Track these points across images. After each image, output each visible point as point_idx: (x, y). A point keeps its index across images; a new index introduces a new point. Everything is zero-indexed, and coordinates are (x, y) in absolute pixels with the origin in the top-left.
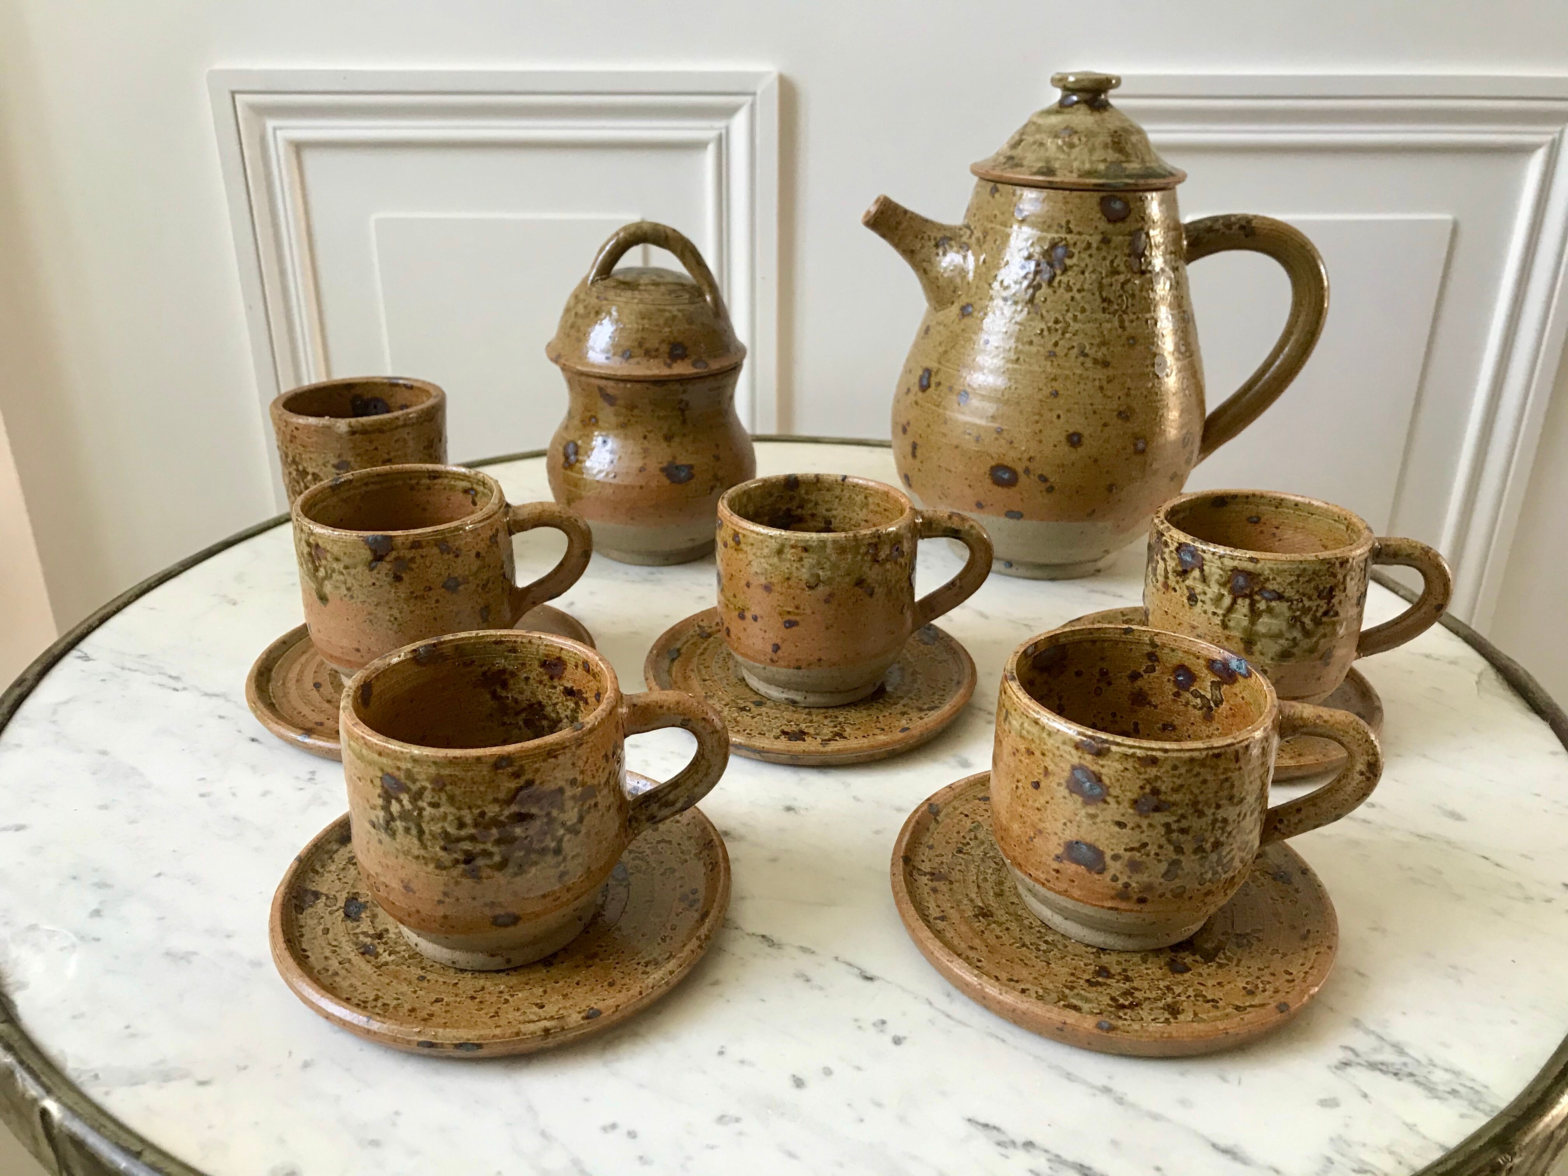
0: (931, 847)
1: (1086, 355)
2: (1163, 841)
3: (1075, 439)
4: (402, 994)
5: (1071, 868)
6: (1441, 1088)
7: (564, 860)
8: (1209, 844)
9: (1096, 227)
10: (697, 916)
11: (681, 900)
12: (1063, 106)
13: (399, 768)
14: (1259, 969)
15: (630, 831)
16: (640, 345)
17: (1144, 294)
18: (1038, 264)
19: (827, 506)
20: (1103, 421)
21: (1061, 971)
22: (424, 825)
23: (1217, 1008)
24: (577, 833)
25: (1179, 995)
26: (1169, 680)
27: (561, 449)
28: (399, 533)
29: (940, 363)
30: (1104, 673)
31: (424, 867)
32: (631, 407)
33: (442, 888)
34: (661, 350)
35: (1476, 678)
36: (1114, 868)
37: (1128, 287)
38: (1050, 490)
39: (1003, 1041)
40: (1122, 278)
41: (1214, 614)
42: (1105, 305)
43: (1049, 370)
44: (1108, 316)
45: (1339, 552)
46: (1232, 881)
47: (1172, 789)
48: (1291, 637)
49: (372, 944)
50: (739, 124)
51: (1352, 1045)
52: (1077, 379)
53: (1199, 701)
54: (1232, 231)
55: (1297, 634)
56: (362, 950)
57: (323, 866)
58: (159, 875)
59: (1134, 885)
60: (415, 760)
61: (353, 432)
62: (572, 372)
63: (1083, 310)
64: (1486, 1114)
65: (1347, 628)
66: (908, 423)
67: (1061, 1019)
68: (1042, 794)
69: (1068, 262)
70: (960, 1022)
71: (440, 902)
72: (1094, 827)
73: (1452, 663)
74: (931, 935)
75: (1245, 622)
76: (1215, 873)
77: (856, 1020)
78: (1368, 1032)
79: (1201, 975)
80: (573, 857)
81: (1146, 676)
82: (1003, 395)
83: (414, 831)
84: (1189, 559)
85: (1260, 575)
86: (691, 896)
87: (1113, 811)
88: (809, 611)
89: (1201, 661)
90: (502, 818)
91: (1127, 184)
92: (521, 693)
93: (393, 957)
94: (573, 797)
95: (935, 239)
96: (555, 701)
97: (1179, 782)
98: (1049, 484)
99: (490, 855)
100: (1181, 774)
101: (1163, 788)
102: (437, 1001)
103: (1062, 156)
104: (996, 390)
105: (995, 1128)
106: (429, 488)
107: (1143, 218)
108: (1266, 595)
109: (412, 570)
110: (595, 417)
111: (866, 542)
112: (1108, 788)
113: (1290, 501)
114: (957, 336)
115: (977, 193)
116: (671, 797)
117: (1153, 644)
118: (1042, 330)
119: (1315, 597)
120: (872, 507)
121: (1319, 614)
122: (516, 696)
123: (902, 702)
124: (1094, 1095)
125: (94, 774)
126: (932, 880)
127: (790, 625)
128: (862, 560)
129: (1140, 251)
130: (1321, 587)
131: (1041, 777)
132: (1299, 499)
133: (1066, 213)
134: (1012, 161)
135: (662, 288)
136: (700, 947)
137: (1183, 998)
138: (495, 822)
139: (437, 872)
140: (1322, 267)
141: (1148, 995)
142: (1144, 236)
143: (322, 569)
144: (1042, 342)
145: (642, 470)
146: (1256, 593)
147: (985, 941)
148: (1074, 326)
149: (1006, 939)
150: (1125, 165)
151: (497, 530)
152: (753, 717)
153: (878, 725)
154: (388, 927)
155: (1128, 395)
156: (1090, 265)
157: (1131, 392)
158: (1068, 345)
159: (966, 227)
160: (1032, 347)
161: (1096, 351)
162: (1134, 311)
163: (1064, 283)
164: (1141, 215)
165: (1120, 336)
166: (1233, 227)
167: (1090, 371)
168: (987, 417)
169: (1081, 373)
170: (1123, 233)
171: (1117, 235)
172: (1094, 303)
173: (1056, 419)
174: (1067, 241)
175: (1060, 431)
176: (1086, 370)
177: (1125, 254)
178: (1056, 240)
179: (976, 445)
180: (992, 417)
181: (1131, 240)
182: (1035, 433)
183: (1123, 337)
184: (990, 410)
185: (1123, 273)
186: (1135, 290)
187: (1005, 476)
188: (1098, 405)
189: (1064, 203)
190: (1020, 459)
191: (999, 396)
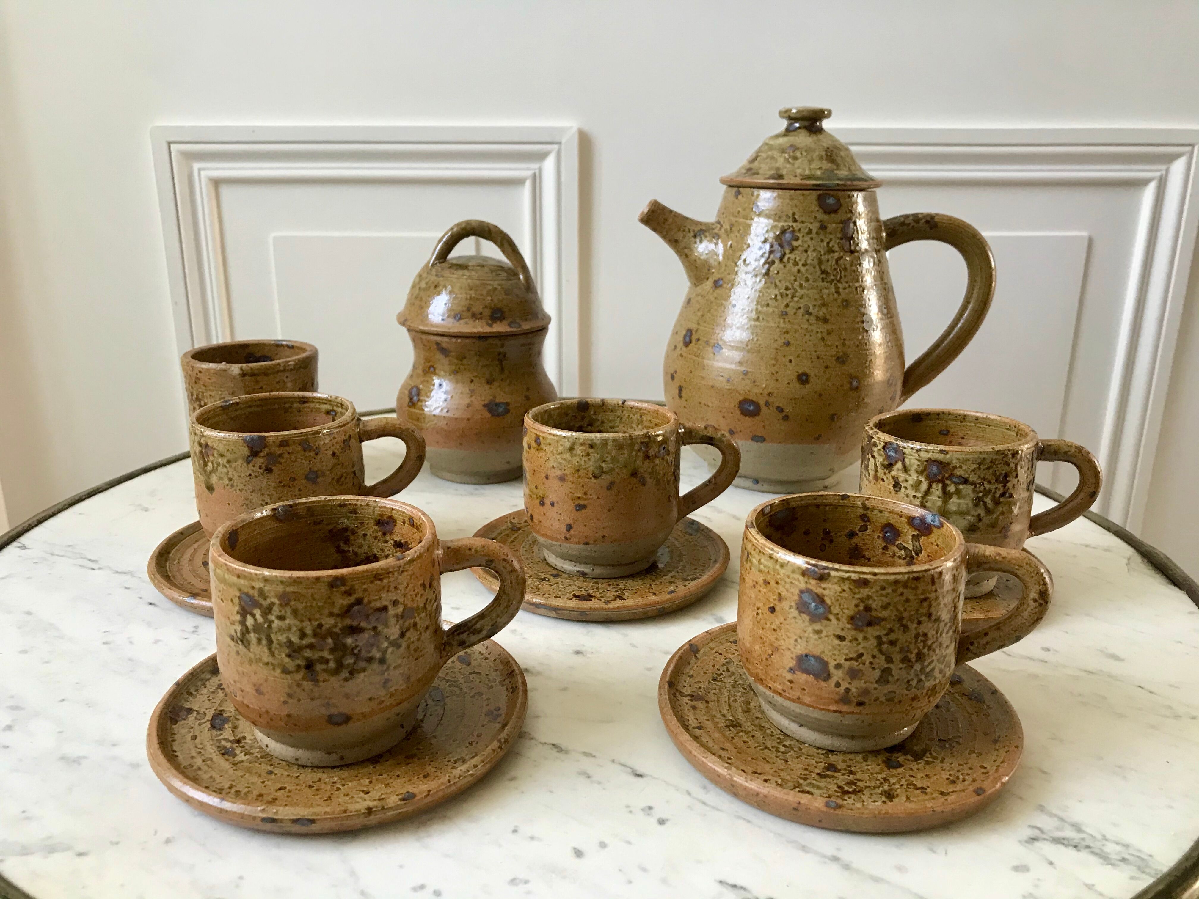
0: (691, 676)
1: (810, 314)
2: (876, 652)
3: (804, 378)
4: (253, 783)
5: (802, 678)
6: (1113, 856)
7: (388, 668)
8: (914, 655)
9: (816, 217)
10: (498, 726)
11: (487, 715)
12: (788, 131)
13: (253, 588)
14: (960, 765)
15: (445, 654)
16: (468, 309)
17: (854, 268)
18: (772, 246)
19: (610, 424)
20: (825, 364)
21: (797, 767)
22: (273, 636)
23: (926, 793)
24: (399, 646)
25: (894, 784)
26: (879, 537)
27: (407, 392)
28: (272, 434)
29: (698, 324)
30: (827, 533)
31: (272, 672)
32: (461, 357)
33: (286, 690)
34: (484, 314)
35: (1126, 561)
36: (837, 675)
37: (841, 262)
38: (786, 418)
39: (749, 821)
40: (836, 255)
41: (915, 497)
42: (824, 276)
43: (782, 325)
44: (826, 284)
45: (1010, 446)
46: (933, 690)
47: (882, 607)
48: (976, 514)
49: (231, 747)
50: (549, 165)
51: (1039, 825)
52: (803, 331)
53: (903, 552)
54: (920, 226)
55: (981, 511)
56: (223, 752)
57: (197, 690)
58: (63, 700)
59: (854, 690)
60: (266, 580)
61: (243, 374)
62: (416, 331)
63: (807, 280)
64: (1152, 876)
65: (1020, 508)
66: (676, 372)
67: (797, 800)
68: (777, 616)
69: (795, 244)
70: (713, 808)
71: (285, 702)
72: (820, 641)
73: (1106, 550)
74: (690, 738)
75: (939, 503)
76: (920, 681)
77: (628, 807)
78: (1052, 815)
79: (911, 769)
80: (395, 668)
81: (860, 534)
82: (747, 345)
83: (264, 642)
84: (892, 454)
85: (949, 464)
86: (495, 713)
87: (834, 626)
88: (595, 497)
89: (903, 519)
90: (337, 630)
91: (838, 185)
92: (360, 547)
93: (247, 757)
94: (397, 616)
95: (694, 231)
96: (387, 553)
97: (886, 600)
98: (784, 414)
99: (327, 661)
100: (888, 594)
101: (874, 606)
102: (280, 789)
103: (788, 166)
104: (741, 342)
105: (742, 888)
106: (299, 411)
107: (851, 211)
108: (955, 480)
109: (281, 463)
110: (433, 366)
111: (639, 441)
112: (830, 607)
113: (972, 416)
114: (711, 303)
115: (725, 198)
116: (478, 626)
117: (865, 507)
118: (776, 296)
119: (993, 481)
120: (646, 423)
121: (997, 495)
122: (356, 550)
123: (670, 575)
124: (825, 863)
125: (19, 628)
126: (692, 700)
127: (580, 508)
128: (636, 455)
129: (849, 235)
130: (998, 474)
131: (776, 602)
132: (978, 414)
133: (792, 206)
134: (750, 171)
135: (486, 269)
136: (500, 748)
137: (897, 786)
138: (330, 633)
139: (283, 676)
140: (989, 253)
141: (868, 784)
142: (852, 225)
143: (210, 464)
144: (776, 304)
145: (468, 406)
146: (947, 479)
147: (734, 744)
148: (800, 292)
149: (751, 742)
150: (836, 172)
151: (350, 437)
152: (551, 585)
153: (651, 590)
154: (246, 735)
155: (844, 344)
156: (811, 246)
157: (846, 342)
158: (796, 306)
159: (717, 223)
160: (769, 309)
161: (818, 311)
162: (846, 280)
163: (792, 260)
164: (850, 209)
165: (836, 300)
166: (920, 221)
167: (814, 326)
168: (735, 363)
169: (806, 327)
170: (836, 221)
171: (831, 224)
172: (816, 274)
173: (789, 363)
174: (794, 228)
175: (792, 372)
176: (811, 325)
177: (838, 238)
178: (785, 227)
179: (728, 384)
180: (739, 362)
181: (842, 227)
182: (773, 374)
183: (838, 300)
184: (738, 357)
185: (837, 252)
186: (846, 264)
187: (751, 409)
188: (821, 352)
189: (791, 199)
190: (761, 394)
191: (744, 346)
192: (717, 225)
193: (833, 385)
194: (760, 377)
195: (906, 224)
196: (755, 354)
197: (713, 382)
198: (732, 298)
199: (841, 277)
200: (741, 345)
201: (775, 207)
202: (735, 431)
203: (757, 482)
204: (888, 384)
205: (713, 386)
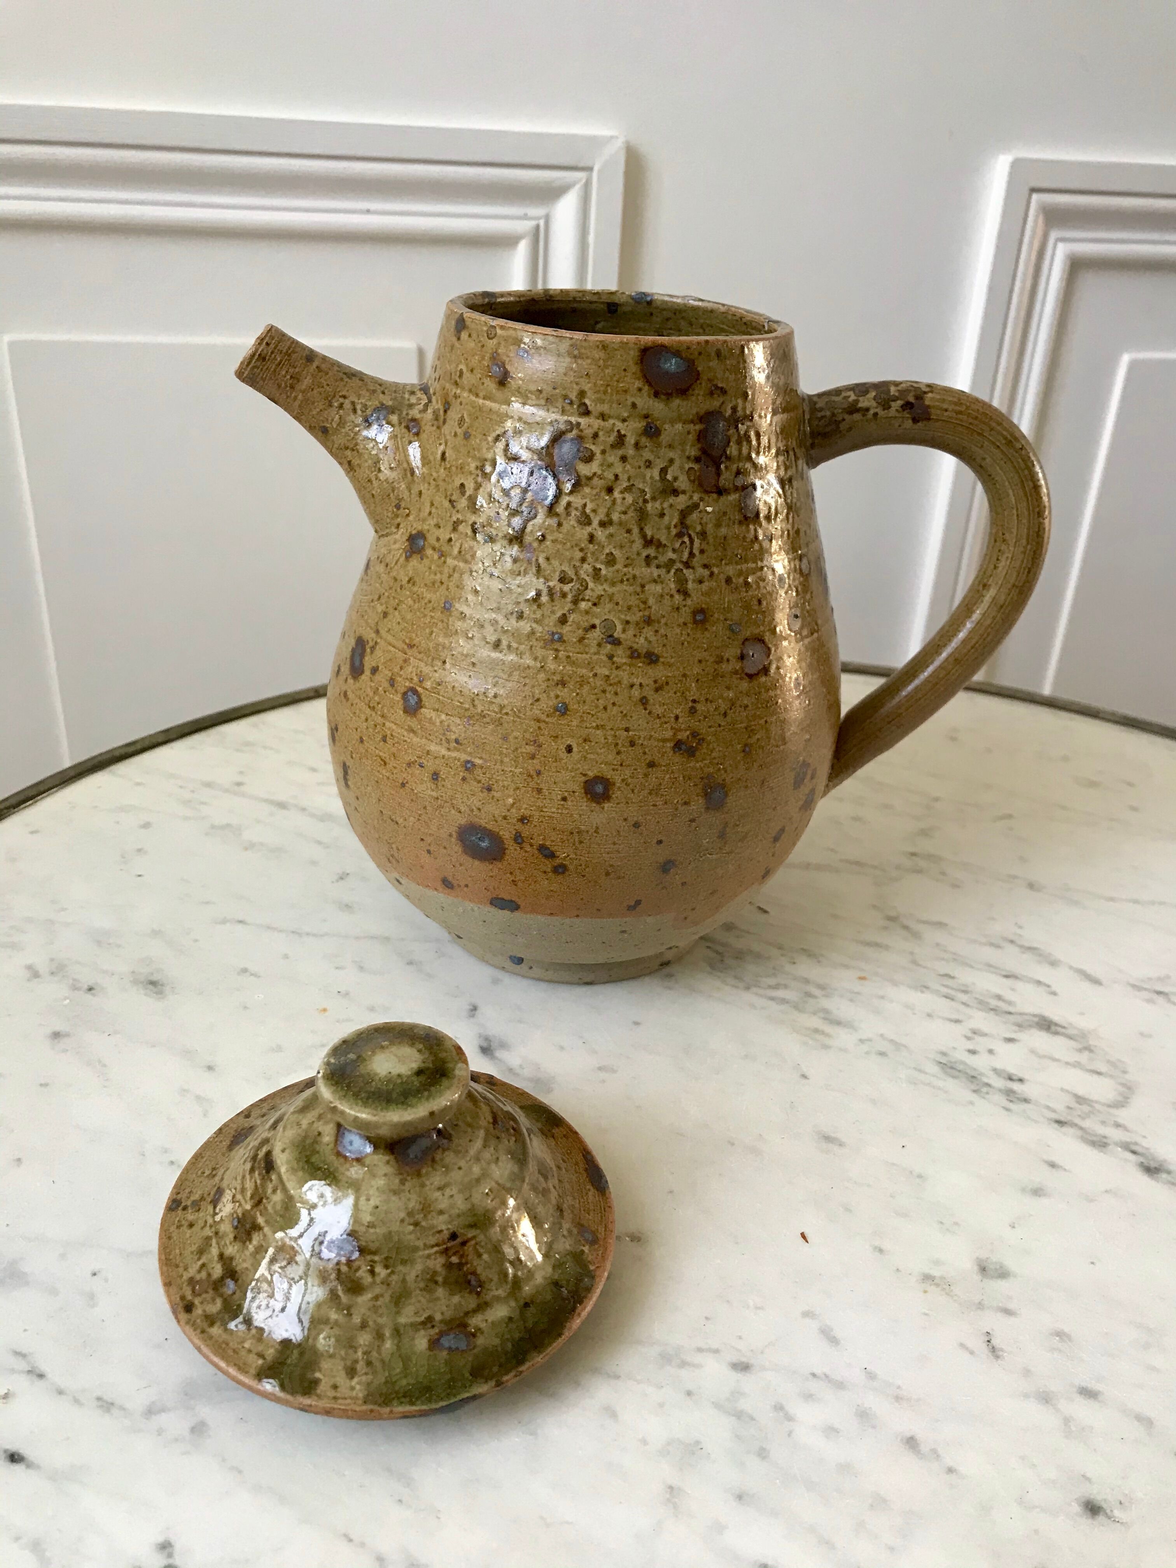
1: (616, 642)
3: (599, 789)
9: (634, 405)
17: (724, 530)
18: (530, 472)
20: (649, 758)
29: (376, 631)
37: (695, 516)
38: (560, 869)
40: (681, 501)
42: (651, 551)
43: (551, 665)
44: (656, 572)
52: (599, 683)
54: (892, 412)
63: (611, 560)
69: (585, 470)
95: (365, 410)
98: (557, 862)
107: (723, 391)
118: (539, 594)
129: (716, 452)
133: (577, 374)
142: (723, 425)
144: (539, 614)
148: (595, 589)
155: (693, 711)
156: (623, 477)
157: (698, 706)
158: (585, 622)
159: (421, 389)
160: (522, 623)
161: (635, 636)
162: (706, 562)
163: (576, 509)
164: (720, 385)
165: (678, 609)
166: (893, 404)
167: (624, 670)
168: (448, 741)
169: (607, 673)
170: (684, 417)
171: (672, 422)
172: (631, 547)
173: (566, 754)
174: (581, 431)
175: (573, 774)
176: (617, 668)
177: (688, 458)
178: (562, 427)
179: (433, 787)
180: (457, 741)
181: (700, 431)
182: (530, 776)
183: (684, 609)
184: (454, 729)
185: (684, 492)
186: (706, 523)
187: (484, 844)
188: (638, 730)
189: (575, 357)
190: (505, 818)
191: (467, 706)
192: (419, 394)
193: (666, 803)
194: (503, 781)
195: (858, 410)
196: (491, 727)
197: (404, 776)
198: (444, 586)
199: (692, 555)
200: (461, 703)
201: (538, 374)
202: (455, 883)
203: (520, 961)
204: (795, 783)
205: (403, 785)
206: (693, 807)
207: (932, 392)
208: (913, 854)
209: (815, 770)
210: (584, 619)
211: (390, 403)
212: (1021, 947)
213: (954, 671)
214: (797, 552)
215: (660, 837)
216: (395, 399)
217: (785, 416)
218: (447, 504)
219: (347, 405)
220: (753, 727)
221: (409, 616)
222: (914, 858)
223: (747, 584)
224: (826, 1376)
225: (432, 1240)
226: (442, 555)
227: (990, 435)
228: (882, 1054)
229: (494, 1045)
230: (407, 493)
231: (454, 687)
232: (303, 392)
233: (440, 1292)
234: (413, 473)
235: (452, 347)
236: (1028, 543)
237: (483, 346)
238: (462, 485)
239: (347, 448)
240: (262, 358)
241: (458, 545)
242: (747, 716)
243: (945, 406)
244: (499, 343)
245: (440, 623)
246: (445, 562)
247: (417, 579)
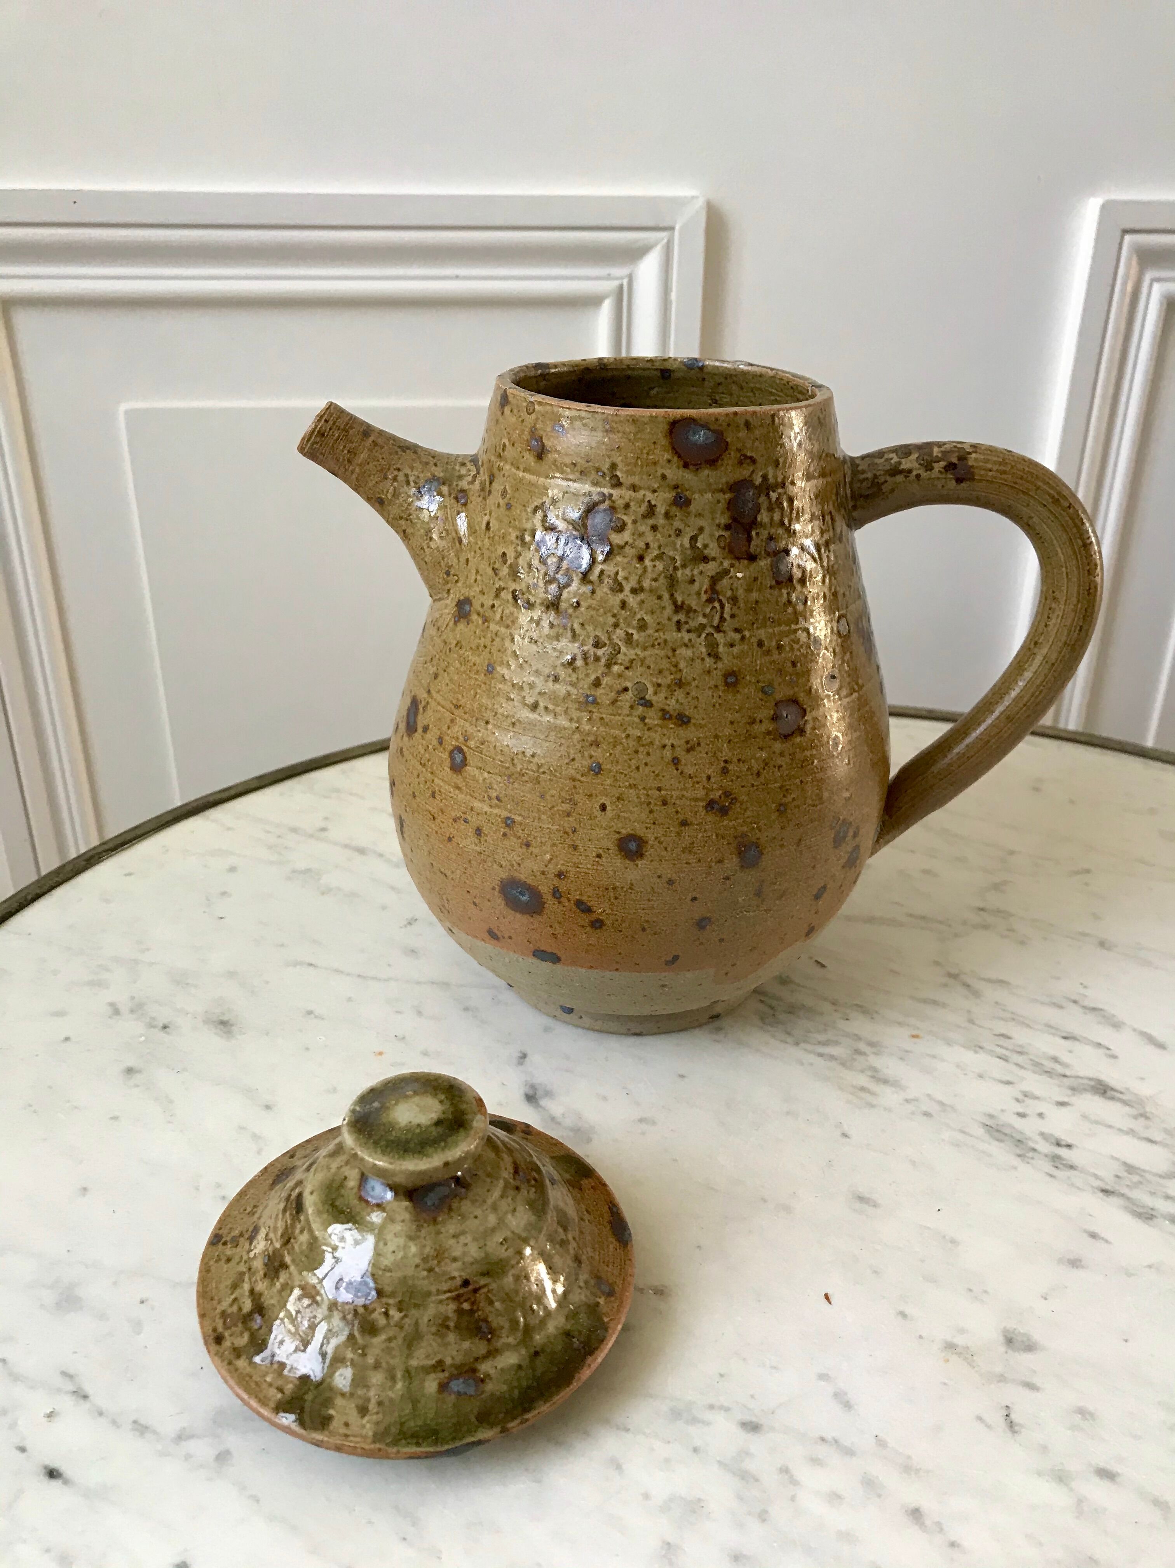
1: (648, 704)
3: (633, 846)
9: (664, 477)
17: (755, 595)
18: (565, 541)
20: (681, 817)
29: (427, 690)
37: (725, 582)
38: (597, 924)
40: (711, 568)
42: (681, 617)
43: (586, 727)
44: (686, 637)
52: (632, 743)
54: (935, 473)
63: (642, 626)
69: (617, 539)
98: (594, 917)
118: (574, 659)
129: (746, 521)
133: (608, 450)
142: (752, 493)
144: (574, 677)
148: (627, 653)
156: (654, 546)
157: (731, 767)
158: (618, 685)
159: (471, 461)
160: (557, 686)
161: (666, 698)
162: (737, 626)
163: (609, 576)
164: (749, 454)
165: (709, 672)
166: (935, 465)
167: (656, 732)
168: (490, 798)
169: (639, 734)
170: (714, 487)
171: (702, 492)
172: (661, 613)
173: (600, 812)
174: (613, 502)
175: (607, 832)
176: (649, 729)
177: (719, 526)
178: (596, 498)
179: (477, 841)
180: (498, 799)
181: (730, 500)
182: (566, 833)
183: (715, 672)
184: (495, 786)
185: (714, 559)
186: (737, 588)
187: (525, 898)
188: (671, 790)
189: (607, 431)
190: (543, 873)
191: (507, 765)
192: (469, 466)
193: (699, 861)
194: (541, 837)
195: (901, 472)
196: (529, 785)
197: (452, 830)
198: (487, 650)
199: (722, 619)
200: (502, 762)
201: (573, 448)
202: (499, 935)
203: (570, 1011)
204: (834, 842)
205: (450, 839)
206: (727, 864)
207: (976, 452)
208: (982, 909)
209: (858, 828)
210: (618, 682)
211: (442, 475)
212: (1084, 1007)
213: (1006, 729)
214: (834, 613)
215: (694, 894)
216: (446, 471)
217: (820, 481)
218: (490, 572)
219: (401, 477)
220: (788, 787)
221: (456, 677)
222: (982, 913)
223: (779, 647)
224: (836, 1441)
225: (445, 1287)
226: (486, 620)
227: (1036, 494)
228: (927, 1114)
229: (540, 1093)
230: (455, 560)
231: (495, 747)
232: (360, 465)
233: (451, 1337)
234: (460, 542)
235: (497, 421)
236: (1078, 601)
237: (523, 421)
238: (504, 554)
239: (401, 518)
240: (321, 434)
241: (500, 610)
242: (781, 776)
243: (989, 466)
244: (537, 419)
245: (483, 686)
246: (488, 627)
247: (463, 643)
